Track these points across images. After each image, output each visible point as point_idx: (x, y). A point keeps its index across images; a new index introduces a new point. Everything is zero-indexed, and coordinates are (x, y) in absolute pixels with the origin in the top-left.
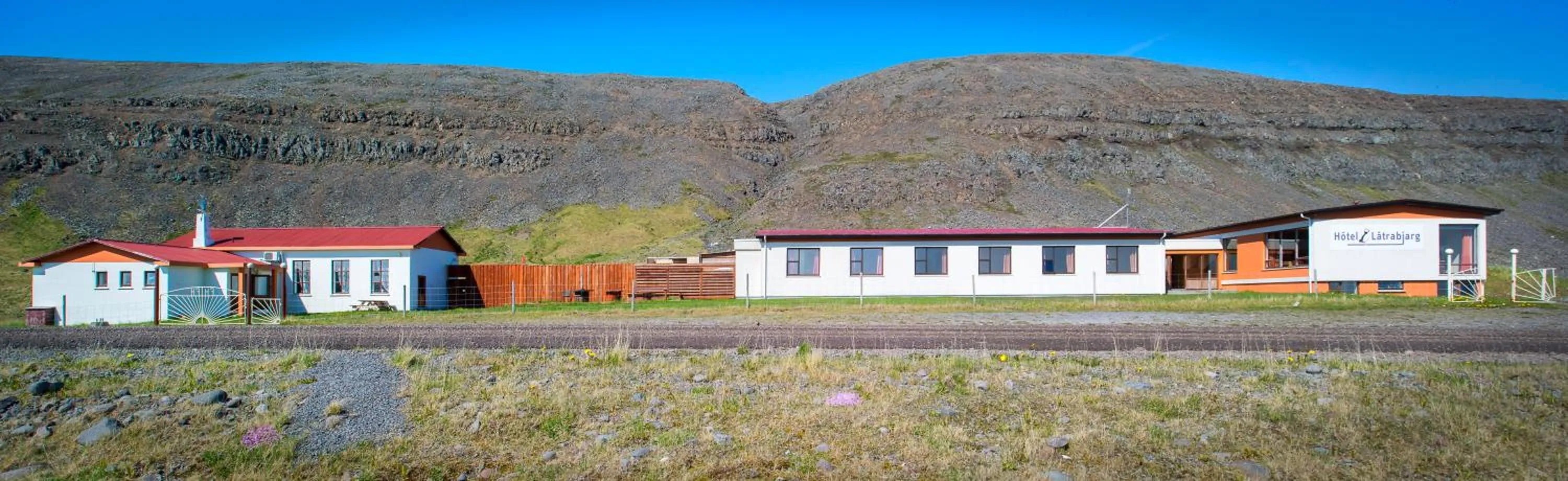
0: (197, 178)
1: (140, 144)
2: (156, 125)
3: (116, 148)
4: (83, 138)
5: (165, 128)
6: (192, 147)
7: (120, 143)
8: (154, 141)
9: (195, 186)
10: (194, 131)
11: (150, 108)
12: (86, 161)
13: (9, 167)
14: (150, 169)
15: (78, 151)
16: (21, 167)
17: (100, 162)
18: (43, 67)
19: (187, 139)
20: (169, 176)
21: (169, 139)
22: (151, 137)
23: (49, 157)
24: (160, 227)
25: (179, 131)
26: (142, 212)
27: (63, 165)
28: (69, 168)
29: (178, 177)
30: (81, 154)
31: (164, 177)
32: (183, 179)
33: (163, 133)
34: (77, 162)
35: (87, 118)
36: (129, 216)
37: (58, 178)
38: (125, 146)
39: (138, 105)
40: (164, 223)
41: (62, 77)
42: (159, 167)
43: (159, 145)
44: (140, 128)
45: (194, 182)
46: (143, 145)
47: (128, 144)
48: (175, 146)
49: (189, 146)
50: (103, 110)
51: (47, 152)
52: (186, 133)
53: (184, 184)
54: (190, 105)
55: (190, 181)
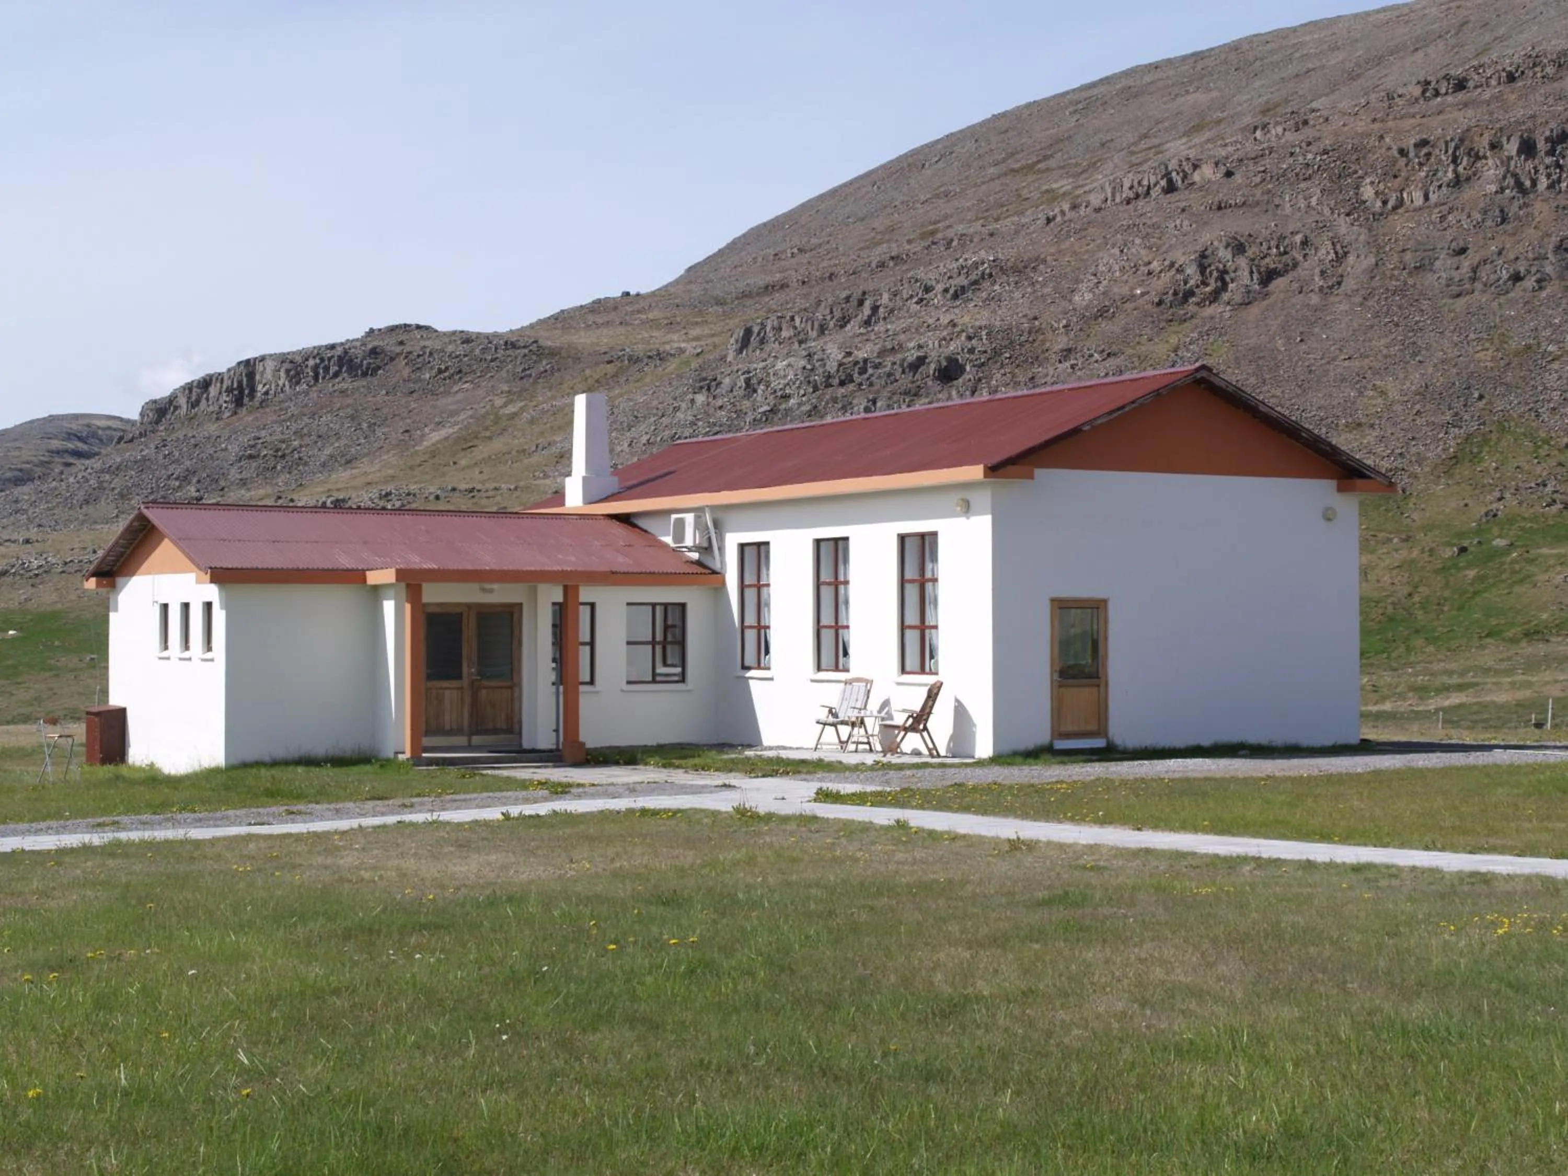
0: (1549, 269)
1: (1426, 197)
2: (1462, 140)
3: (1377, 216)
4: (1314, 201)
5: (1482, 143)
6: (1543, 183)
7: (1385, 203)
8: (1457, 182)
9: (1544, 294)
10: (1547, 140)
11: (1461, 96)
12: (1313, 260)
13: (1169, 298)
14: (1443, 262)
15: (1298, 238)
16: (1190, 293)
17: (1340, 258)
18: (1303, 44)
19: (1530, 165)
20: (1483, 274)
21: (1491, 170)
22: (1450, 175)
23: (1242, 262)
24: (1448, 417)
25: (1512, 147)
26: (1415, 379)
27: (1268, 277)
28: (1279, 283)
29: (1505, 275)
30: (1305, 243)
31: (1474, 279)
32: (1517, 278)
33: (1478, 158)
34: (1295, 265)
35: (1326, 152)
36: (1383, 393)
37: (1254, 311)
38: (1395, 208)
39: (1437, 93)
40: (1458, 405)
41: (1335, 59)
42: (1463, 251)
43: (1468, 193)
44: (1428, 155)
45: (1541, 282)
46: (1433, 198)
47: (1400, 203)
48: (1502, 190)
49: (1534, 183)
50: (1361, 126)
51: (1239, 249)
52: (1528, 148)
53: (1517, 292)
54: (1550, 70)
55: (1530, 283)
